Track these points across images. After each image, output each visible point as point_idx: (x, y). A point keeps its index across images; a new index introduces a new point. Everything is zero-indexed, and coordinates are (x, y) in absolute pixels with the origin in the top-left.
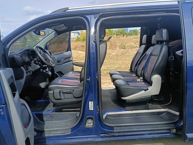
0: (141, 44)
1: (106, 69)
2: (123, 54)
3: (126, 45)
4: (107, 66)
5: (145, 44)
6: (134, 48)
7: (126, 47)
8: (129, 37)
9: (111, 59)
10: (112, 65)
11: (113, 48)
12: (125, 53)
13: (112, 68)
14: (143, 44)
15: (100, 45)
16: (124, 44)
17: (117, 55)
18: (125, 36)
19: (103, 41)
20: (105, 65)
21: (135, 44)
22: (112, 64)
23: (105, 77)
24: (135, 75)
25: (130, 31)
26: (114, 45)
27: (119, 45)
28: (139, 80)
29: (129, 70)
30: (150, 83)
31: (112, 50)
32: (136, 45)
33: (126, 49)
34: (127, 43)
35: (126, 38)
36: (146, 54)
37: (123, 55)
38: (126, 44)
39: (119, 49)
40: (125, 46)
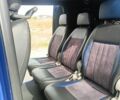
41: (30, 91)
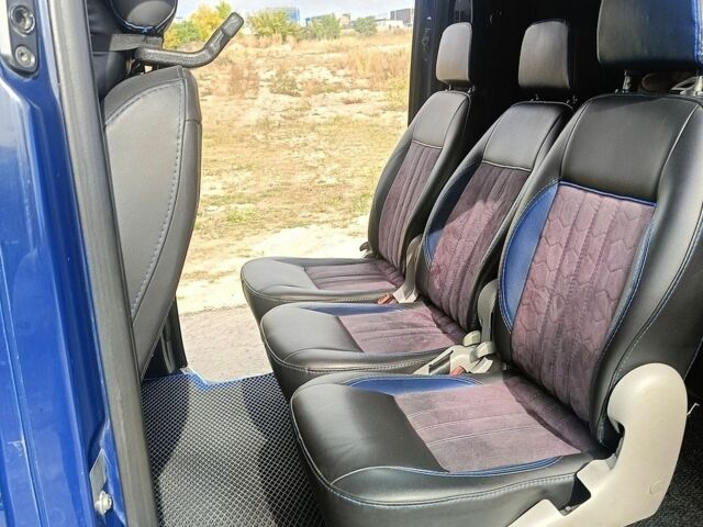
1: (222, 193)
2: (290, 119)
3: (299, 79)
4: (224, 175)
5: (456, 85)
6: (329, 91)
7: (299, 86)
8: (305, 43)
9: (242, 141)
10: (249, 174)
11: (243, 92)
12: (299, 113)
13: (248, 191)
16: (291, 74)
17: (265, 125)
18: (290, 38)
20: (218, 173)
21: (333, 73)
22: (249, 167)
23: (220, 241)
24: (413, 298)
25: (307, 20)
26: (248, 79)
27: (268, 80)
28: (460, 358)
29: (361, 249)
31: (242, 97)
32: (336, 79)
33: (297, 95)
34: (301, 69)
35: (293, 48)
36: (479, 158)
37: (289, 122)
38: (298, 72)
39: (272, 96)
40: (293, 84)
41: (259, 421)
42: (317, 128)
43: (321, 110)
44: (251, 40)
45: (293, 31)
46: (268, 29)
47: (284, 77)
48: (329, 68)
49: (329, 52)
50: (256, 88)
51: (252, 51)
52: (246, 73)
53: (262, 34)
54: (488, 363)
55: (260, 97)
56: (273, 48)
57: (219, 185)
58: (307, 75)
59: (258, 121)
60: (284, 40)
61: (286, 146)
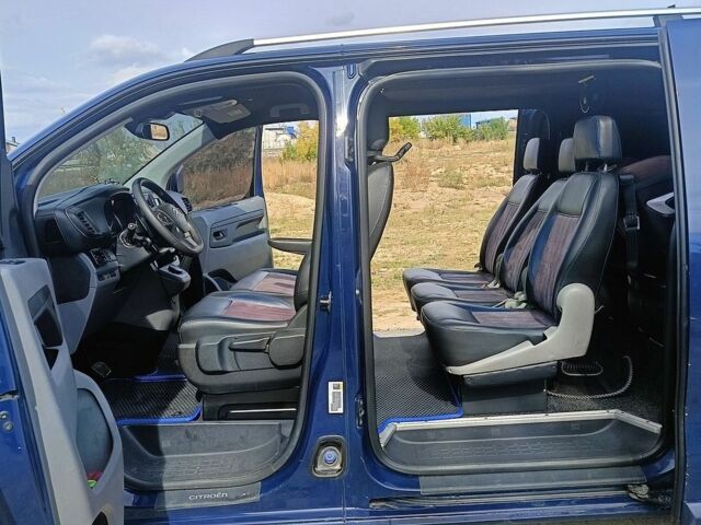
0: (519, 171)
1: (391, 260)
2: (453, 206)
3: (465, 174)
4: (394, 248)
5: (533, 172)
6: (492, 185)
7: (465, 181)
8: (473, 144)
9: (410, 224)
10: (414, 247)
11: (415, 186)
12: (461, 203)
13: (412, 259)
14: (528, 173)
15: (367, 174)
16: (458, 171)
17: (431, 211)
18: (460, 140)
19: (378, 161)
21: (497, 170)
22: (414, 243)
23: (388, 291)
24: (498, 286)
25: (478, 123)
26: (420, 175)
27: (437, 176)
28: (511, 303)
29: (476, 266)
30: (553, 316)
31: (414, 191)
32: (500, 175)
33: (462, 188)
34: (468, 166)
35: (463, 148)
36: (536, 208)
37: (452, 210)
38: (465, 169)
39: (439, 189)
40: (459, 180)
42: (476, 215)
43: (482, 201)
44: (425, 143)
45: (463, 135)
46: (441, 133)
47: (452, 173)
48: (493, 166)
49: (496, 151)
50: (427, 182)
51: (425, 151)
52: (419, 170)
53: (435, 137)
54: (524, 305)
55: (429, 189)
56: (445, 148)
57: (390, 255)
58: (473, 171)
59: (425, 209)
60: (455, 141)
61: (448, 228)
